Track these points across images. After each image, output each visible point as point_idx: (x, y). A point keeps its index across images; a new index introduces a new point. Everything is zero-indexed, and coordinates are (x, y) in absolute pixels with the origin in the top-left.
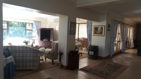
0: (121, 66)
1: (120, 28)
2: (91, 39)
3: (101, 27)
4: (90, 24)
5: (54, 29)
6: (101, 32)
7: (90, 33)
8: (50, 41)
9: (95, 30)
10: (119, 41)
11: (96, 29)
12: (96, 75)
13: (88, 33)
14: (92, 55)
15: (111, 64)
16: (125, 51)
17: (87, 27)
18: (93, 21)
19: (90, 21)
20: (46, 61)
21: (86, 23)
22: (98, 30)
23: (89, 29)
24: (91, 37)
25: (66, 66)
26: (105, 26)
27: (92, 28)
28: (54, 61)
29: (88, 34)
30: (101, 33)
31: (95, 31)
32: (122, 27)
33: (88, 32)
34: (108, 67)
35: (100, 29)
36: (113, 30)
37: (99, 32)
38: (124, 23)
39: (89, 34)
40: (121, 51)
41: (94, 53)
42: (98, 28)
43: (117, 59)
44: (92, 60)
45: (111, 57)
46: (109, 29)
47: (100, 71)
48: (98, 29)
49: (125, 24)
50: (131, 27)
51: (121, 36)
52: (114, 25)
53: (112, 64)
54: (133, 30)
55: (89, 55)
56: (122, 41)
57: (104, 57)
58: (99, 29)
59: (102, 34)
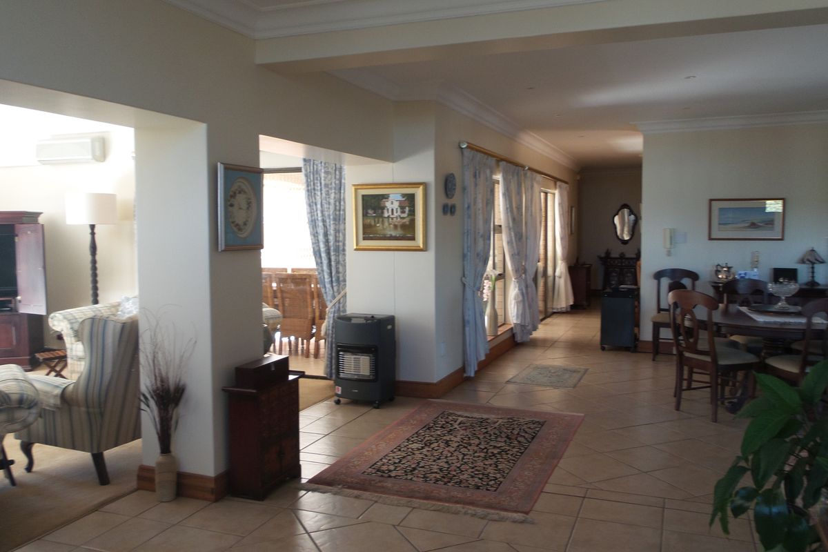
0: (542, 424)
1: (504, 195)
2: (338, 272)
3: (404, 195)
4: (327, 173)
5: (41, 220)
6: (403, 227)
7: (332, 232)
8: (14, 310)
9: (365, 215)
10: (501, 276)
11: (372, 204)
12: (427, 498)
13: (321, 238)
14: (360, 381)
15: (485, 416)
16: (536, 334)
17: (311, 192)
18: (347, 157)
19: (323, 155)
20: (35, 468)
21: (298, 170)
22: (386, 215)
23: (325, 206)
24: (338, 263)
25: (217, 479)
26: (425, 185)
27: (340, 200)
28: (108, 454)
29: (316, 243)
30: (407, 231)
31: (368, 221)
32: (513, 186)
33: (321, 231)
34: (477, 441)
35: (396, 205)
36: (469, 207)
37: (396, 226)
38: (517, 165)
39: (327, 242)
40: (513, 336)
41: (376, 367)
42: (385, 197)
43: (508, 382)
44: (363, 409)
45: (472, 375)
46: (450, 202)
47: (435, 468)
48: (383, 208)
49: (523, 167)
50: (552, 183)
51: (510, 243)
52: (475, 176)
53: (492, 417)
54: (561, 204)
55: (339, 381)
56: (517, 271)
57: (435, 381)
58: (388, 204)
59: (413, 238)
